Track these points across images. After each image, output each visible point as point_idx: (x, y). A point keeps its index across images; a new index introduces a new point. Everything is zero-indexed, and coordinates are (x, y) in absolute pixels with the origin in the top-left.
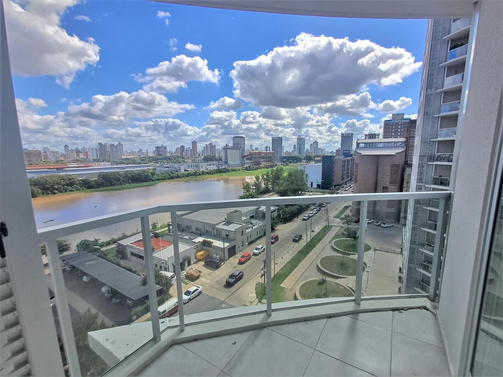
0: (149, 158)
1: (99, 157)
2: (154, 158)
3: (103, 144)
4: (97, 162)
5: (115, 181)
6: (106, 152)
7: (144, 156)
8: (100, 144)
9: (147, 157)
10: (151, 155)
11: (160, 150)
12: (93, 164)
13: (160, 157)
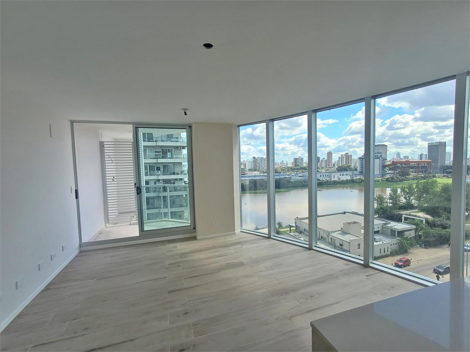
0: (288, 168)
1: (252, 168)
2: (292, 168)
3: (256, 158)
4: (251, 171)
5: (260, 187)
6: (257, 164)
7: (284, 166)
8: (254, 158)
9: (286, 167)
10: (290, 165)
11: (297, 161)
12: (248, 173)
13: (297, 167)
